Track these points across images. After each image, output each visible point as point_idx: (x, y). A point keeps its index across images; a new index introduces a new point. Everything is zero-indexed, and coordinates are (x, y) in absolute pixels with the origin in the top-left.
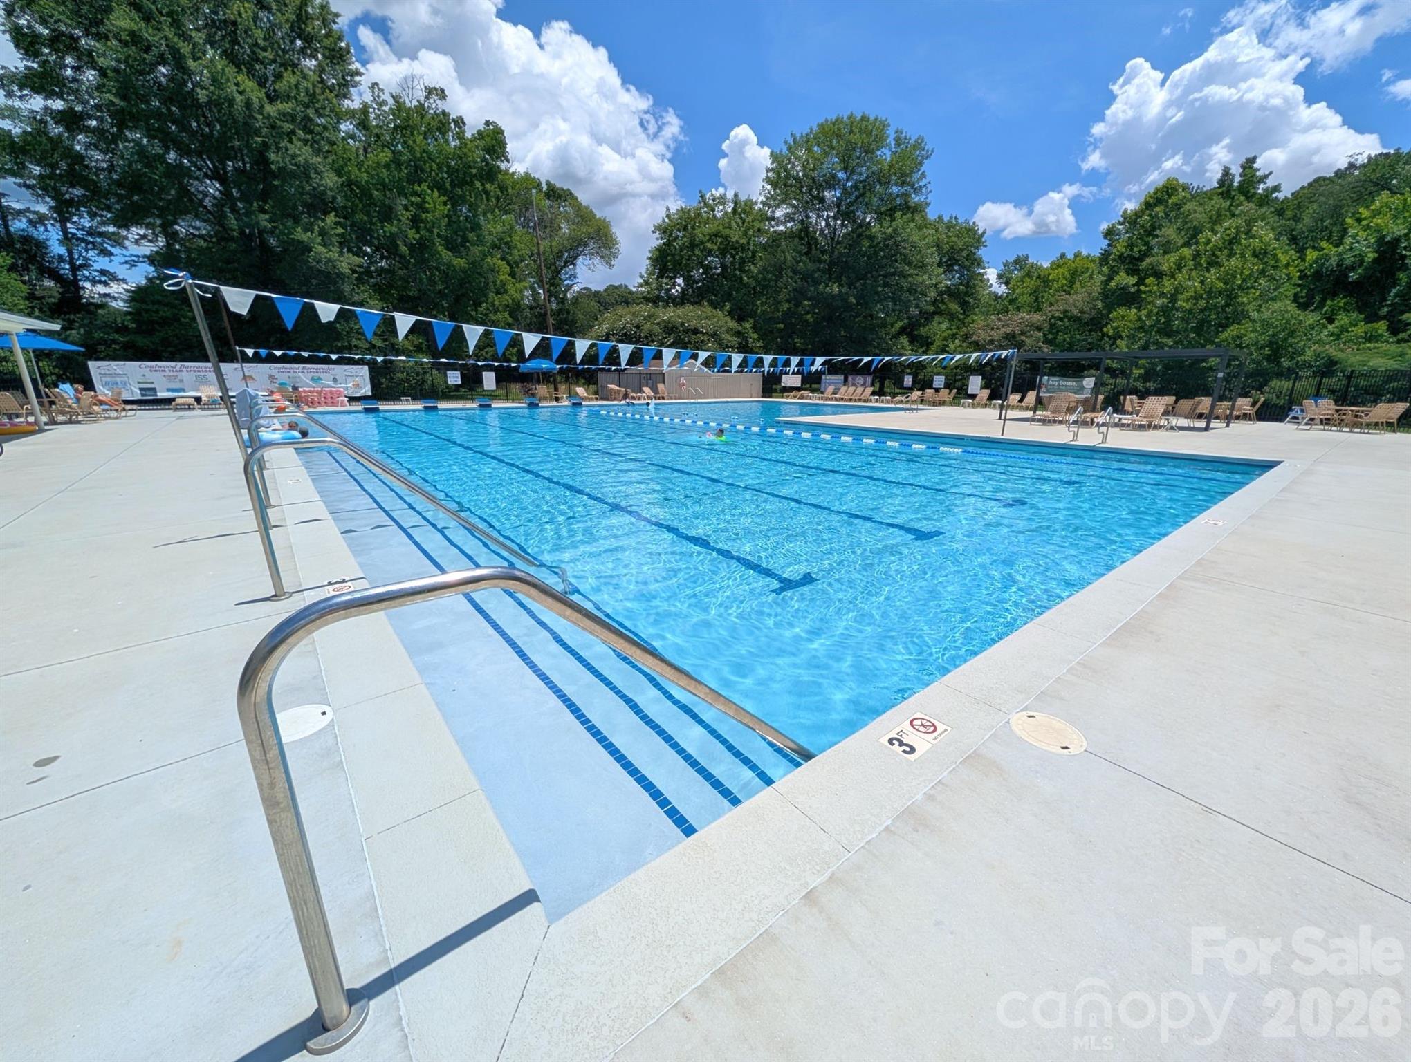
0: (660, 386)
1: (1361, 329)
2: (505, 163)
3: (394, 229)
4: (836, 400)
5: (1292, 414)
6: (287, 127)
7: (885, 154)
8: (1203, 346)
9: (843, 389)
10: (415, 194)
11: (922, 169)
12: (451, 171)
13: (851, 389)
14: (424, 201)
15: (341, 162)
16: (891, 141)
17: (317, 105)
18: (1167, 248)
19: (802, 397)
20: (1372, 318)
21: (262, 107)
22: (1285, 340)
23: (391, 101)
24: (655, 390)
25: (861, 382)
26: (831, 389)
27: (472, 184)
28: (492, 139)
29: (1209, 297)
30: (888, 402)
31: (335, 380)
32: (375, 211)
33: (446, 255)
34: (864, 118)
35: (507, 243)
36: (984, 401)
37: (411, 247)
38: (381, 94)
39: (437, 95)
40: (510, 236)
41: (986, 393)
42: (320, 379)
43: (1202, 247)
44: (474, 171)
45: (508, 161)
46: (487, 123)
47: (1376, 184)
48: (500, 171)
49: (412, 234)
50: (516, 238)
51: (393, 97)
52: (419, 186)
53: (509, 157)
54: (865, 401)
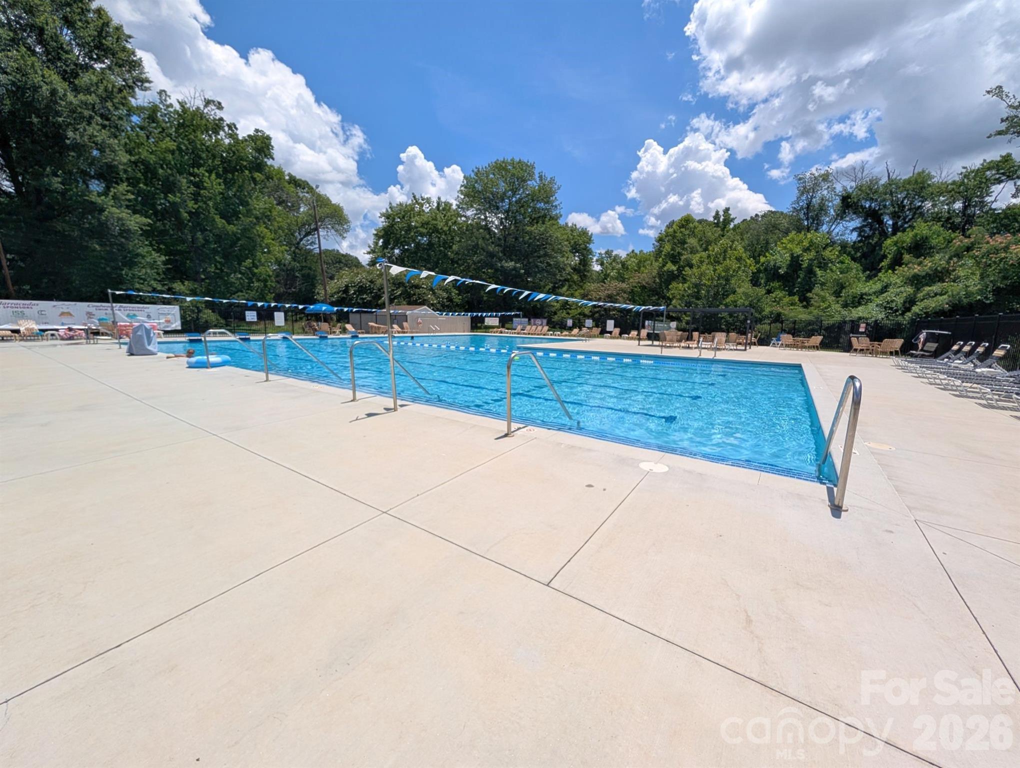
0: (405, 324)
1: (787, 299)
2: (271, 160)
3: (178, 200)
4: (524, 334)
5: (772, 342)
6: (87, 113)
7: (533, 184)
8: (718, 306)
9: (528, 327)
10: (194, 175)
11: (556, 195)
12: (223, 160)
13: (534, 327)
14: (201, 181)
15: (133, 145)
16: (537, 176)
17: (115, 101)
18: (693, 251)
19: (501, 332)
20: (791, 294)
21: (65, 95)
22: (757, 304)
23: (177, 107)
24: (402, 327)
25: (540, 323)
26: (519, 327)
27: (243, 172)
28: (262, 142)
29: (719, 279)
30: (559, 335)
31: (149, 317)
32: (158, 184)
33: (220, 222)
34: (520, 162)
35: (267, 216)
36: (617, 335)
37: (190, 213)
38: (168, 99)
39: (215, 105)
40: (270, 211)
41: (617, 330)
42: (135, 315)
43: (711, 252)
44: (245, 163)
45: (273, 159)
46: (257, 131)
47: (773, 227)
48: (267, 165)
49: (191, 204)
50: (275, 213)
51: (179, 102)
52: (198, 169)
53: (274, 156)
54: (544, 335)
